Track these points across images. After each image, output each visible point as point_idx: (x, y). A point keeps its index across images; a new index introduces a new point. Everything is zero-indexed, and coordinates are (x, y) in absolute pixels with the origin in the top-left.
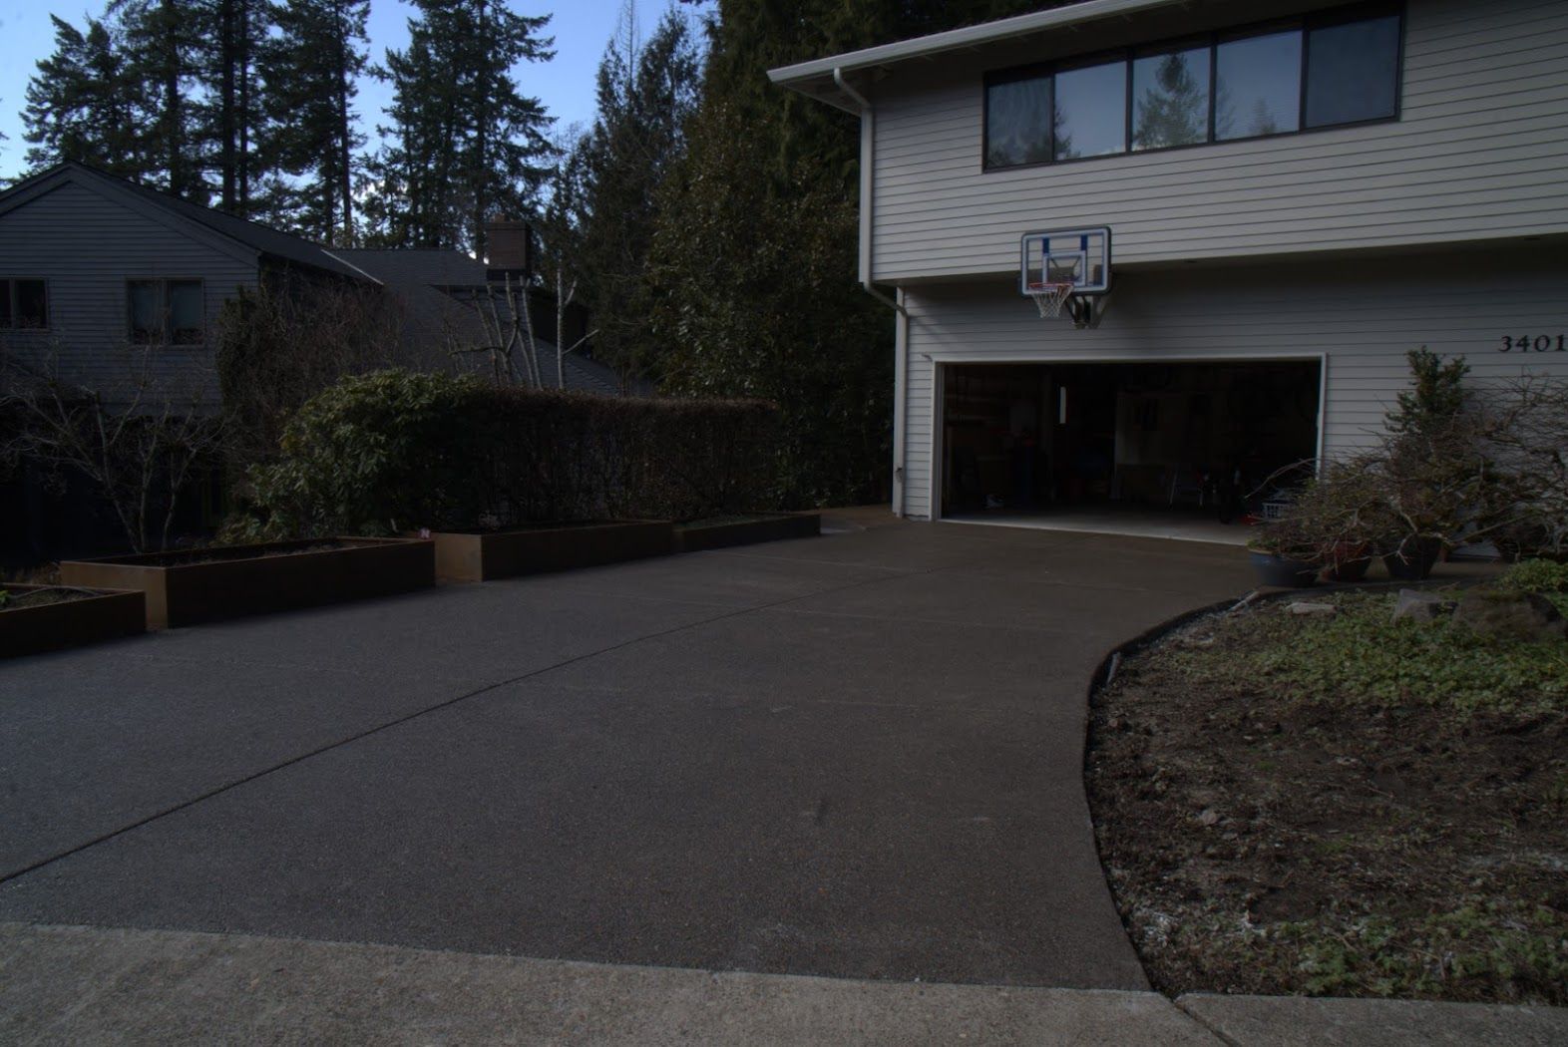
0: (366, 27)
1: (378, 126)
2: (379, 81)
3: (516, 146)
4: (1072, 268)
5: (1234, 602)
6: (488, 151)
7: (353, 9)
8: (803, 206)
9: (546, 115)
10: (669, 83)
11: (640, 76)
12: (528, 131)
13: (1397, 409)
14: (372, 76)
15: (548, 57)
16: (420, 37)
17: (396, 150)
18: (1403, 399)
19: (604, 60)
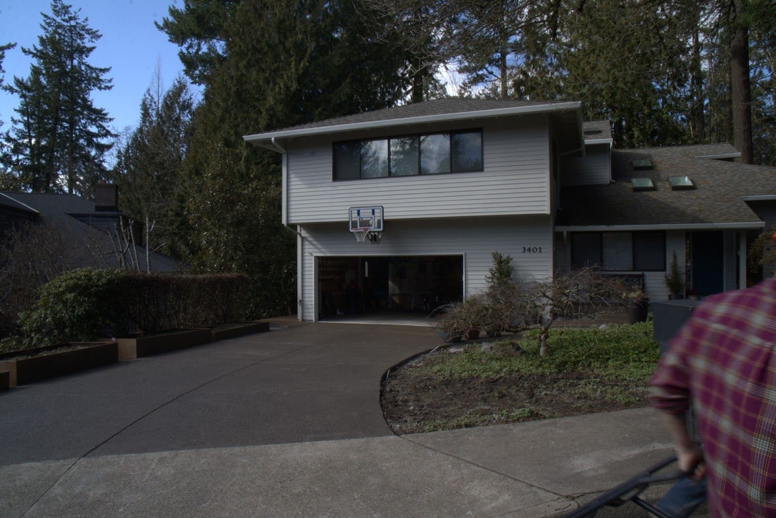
0: (2, 65)
1: (12, 118)
2: (10, 93)
3: (91, 132)
4: (369, 221)
5: (431, 350)
6: (75, 134)
8: (254, 186)
9: (108, 117)
10: (178, 111)
11: (162, 105)
12: (98, 124)
13: (489, 275)
14: (6, 90)
15: (109, 88)
16: (36, 71)
17: (20, 130)
18: (491, 270)
19: (144, 98)
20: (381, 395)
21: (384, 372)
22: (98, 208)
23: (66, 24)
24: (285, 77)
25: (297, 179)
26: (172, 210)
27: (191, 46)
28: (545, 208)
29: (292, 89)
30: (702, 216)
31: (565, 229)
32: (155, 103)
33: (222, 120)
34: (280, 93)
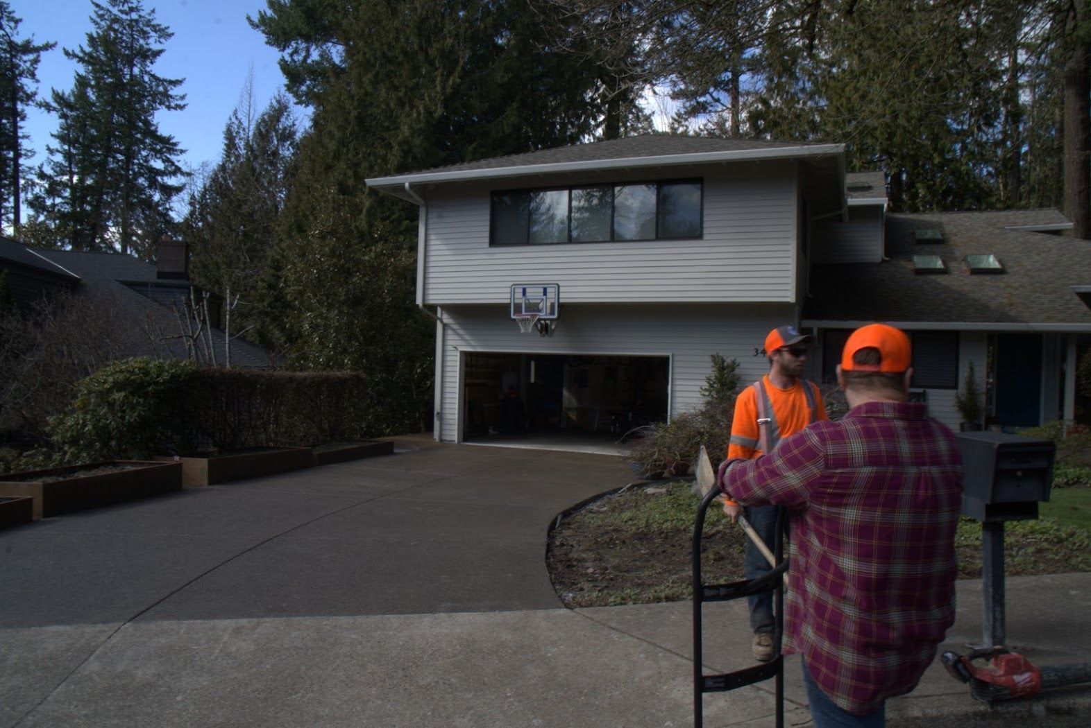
0: (36, 72)
1: (48, 146)
2: (46, 112)
3: (155, 169)
4: (538, 304)
5: (619, 489)
6: (133, 170)
7: (25, 58)
8: (378, 250)
9: (179, 147)
10: (276, 142)
11: (254, 134)
12: (164, 158)
13: (705, 385)
14: (40, 108)
15: (181, 107)
16: (82, 82)
17: (58, 162)
19: (229, 122)
20: (548, 550)
21: (553, 517)
22: (160, 275)
23: (124, 17)
24: (427, 99)
25: (438, 242)
26: (263, 280)
27: (296, 51)
28: (788, 294)
29: (436, 115)
30: (1013, 313)
31: (816, 325)
32: (244, 129)
33: (337, 156)
34: (419, 121)
